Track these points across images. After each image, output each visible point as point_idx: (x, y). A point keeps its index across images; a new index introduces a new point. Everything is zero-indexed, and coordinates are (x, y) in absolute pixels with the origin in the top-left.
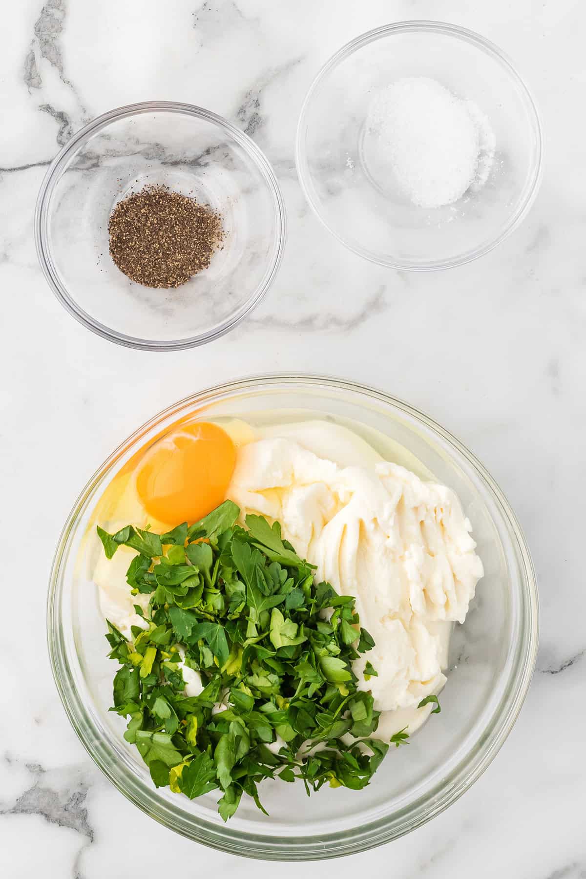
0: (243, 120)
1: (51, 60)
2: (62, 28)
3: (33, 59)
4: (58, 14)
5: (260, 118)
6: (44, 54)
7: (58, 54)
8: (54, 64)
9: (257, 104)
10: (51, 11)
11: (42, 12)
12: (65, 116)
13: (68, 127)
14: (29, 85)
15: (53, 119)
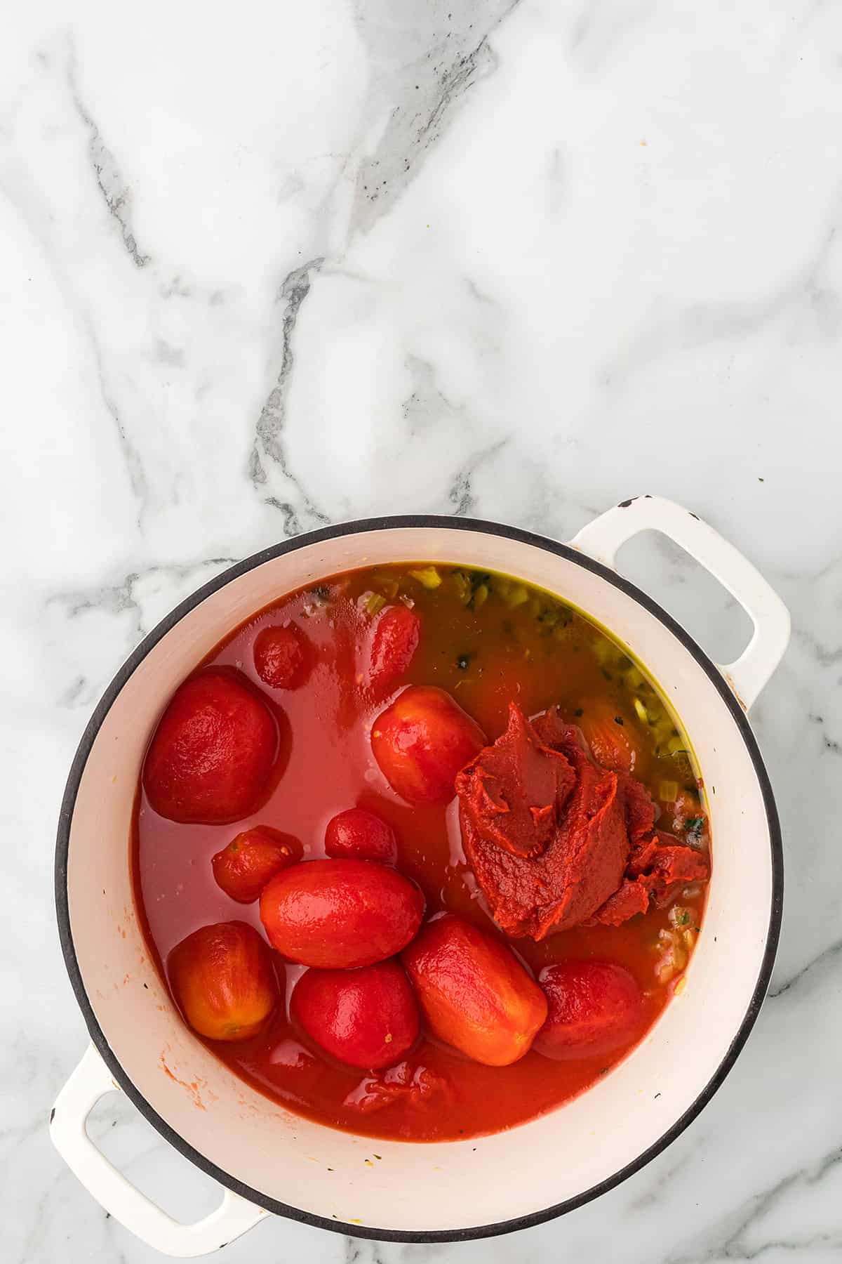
0: (455, 501)
1: (273, 456)
2: (281, 426)
3: (257, 456)
4: (277, 414)
5: (471, 499)
6: (267, 451)
7: (280, 451)
8: (277, 460)
9: (467, 486)
10: (271, 410)
11: (263, 412)
12: (289, 507)
13: (294, 517)
14: (256, 481)
15: (279, 511)
